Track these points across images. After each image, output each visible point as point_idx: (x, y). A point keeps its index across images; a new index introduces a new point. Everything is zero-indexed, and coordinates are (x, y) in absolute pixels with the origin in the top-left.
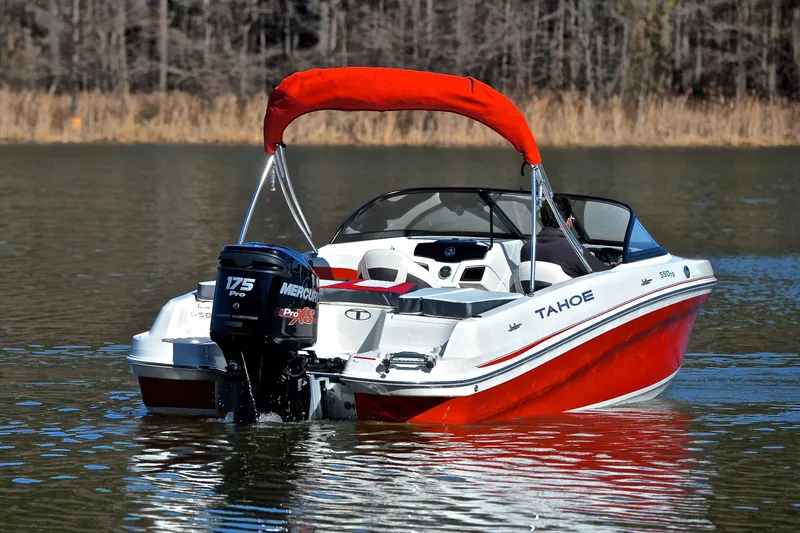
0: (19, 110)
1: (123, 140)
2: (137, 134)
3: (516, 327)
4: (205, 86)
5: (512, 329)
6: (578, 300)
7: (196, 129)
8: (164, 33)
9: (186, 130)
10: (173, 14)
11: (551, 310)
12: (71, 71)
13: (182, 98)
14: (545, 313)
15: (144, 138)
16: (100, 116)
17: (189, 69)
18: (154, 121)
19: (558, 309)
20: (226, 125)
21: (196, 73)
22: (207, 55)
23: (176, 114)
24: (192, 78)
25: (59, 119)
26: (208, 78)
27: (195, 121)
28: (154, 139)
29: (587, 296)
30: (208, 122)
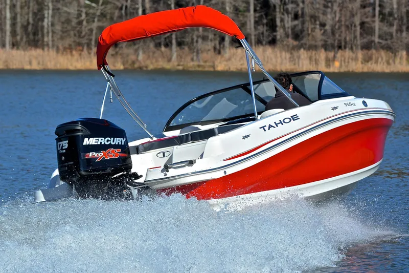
0: (310, 58)
1: (357, 71)
2: (363, 69)
3: (247, 136)
4: (393, 48)
5: (244, 138)
6: (288, 120)
7: (389, 67)
8: (377, 25)
9: (385, 67)
10: (381, 16)
11: (270, 126)
12: (335, 41)
13: (383, 53)
14: (266, 128)
15: (365, 70)
16: (347, 60)
17: (386, 40)
18: (370, 63)
19: (275, 126)
20: (402, 64)
21: (389, 42)
22: (394, 34)
23: (380, 59)
24: (388, 44)
25: (329, 62)
26: (394, 44)
27: (388, 63)
28: (370, 70)
29: (294, 118)
30: (394, 63)
